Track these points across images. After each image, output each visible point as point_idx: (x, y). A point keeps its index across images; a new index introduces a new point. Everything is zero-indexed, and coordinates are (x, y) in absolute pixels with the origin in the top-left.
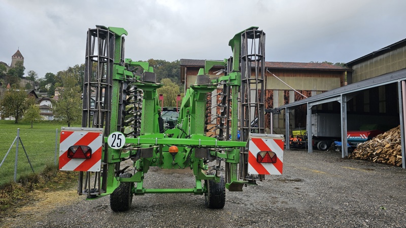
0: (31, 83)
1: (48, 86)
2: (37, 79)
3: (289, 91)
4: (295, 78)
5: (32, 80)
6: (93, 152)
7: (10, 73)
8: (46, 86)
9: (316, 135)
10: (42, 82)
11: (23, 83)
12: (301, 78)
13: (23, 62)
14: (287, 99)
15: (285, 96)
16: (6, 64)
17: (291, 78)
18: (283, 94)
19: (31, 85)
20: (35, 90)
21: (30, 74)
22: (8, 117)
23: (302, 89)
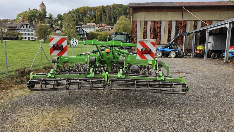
0: (50, 20)
1: (59, 22)
2: (53, 18)
3: (197, 21)
4: (202, 12)
5: (51, 19)
6: (64, 47)
7: (39, 15)
8: (58, 22)
9: (211, 49)
10: (56, 20)
11: (46, 20)
12: (206, 12)
13: (45, 9)
14: (195, 27)
15: (194, 24)
16: (37, 10)
17: (200, 12)
18: (193, 23)
19: (51, 22)
20: (53, 24)
21: (49, 15)
22: (41, 39)
23: (206, 20)
